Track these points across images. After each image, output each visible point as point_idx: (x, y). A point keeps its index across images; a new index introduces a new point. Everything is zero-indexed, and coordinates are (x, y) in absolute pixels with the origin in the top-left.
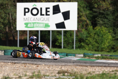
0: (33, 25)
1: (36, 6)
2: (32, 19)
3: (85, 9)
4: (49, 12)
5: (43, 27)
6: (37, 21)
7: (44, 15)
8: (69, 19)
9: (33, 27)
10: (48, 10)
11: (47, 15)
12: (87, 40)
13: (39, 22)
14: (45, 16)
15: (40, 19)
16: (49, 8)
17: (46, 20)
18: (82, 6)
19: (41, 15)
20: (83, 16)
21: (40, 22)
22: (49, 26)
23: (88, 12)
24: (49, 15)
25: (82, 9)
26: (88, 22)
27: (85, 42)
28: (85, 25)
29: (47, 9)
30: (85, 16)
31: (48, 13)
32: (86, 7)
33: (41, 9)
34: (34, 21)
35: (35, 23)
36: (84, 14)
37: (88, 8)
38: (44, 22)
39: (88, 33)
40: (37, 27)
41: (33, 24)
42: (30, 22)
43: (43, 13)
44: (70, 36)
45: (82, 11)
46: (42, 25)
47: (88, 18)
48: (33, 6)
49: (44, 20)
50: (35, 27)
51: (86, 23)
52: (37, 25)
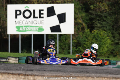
0: (26, 29)
1: (28, 8)
2: (24, 22)
3: (81, 11)
4: (43, 14)
5: (37, 31)
6: (30, 25)
7: (37, 18)
8: (65, 21)
9: (26, 31)
10: (42, 12)
11: (40, 17)
12: (85, 44)
13: (32, 25)
14: (39, 19)
15: (33, 22)
16: (43, 10)
17: (39, 23)
18: (77, 7)
19: (34, 17)
20: (79, 18)
21: (34, 25)
22: (43, 30)
23: (84, 14)
24: (43, 17)
25: (77, 11)
26: (84, 24)
27: (83, 46)
28: (80, 28)
29: (40, 11)
30: (81, 18)
31: (42, 16)
32: (82, 9)
33: (34, 11)
34: (27, 25)
35: (28, 26)
36: (80, 16)
37: (84, 10)
38: (38, 25)
39: (85, 37)
40: (30, 31)
41: (25, 27)
42: (22, 25)
43: (36, 16)
44: (64, 41)
45: (77, 13)
46: (35, 29)
47: (83, 21)
48: (25, 8)
49: (37, 23)
50: (28, 31)
51: (82, 26)
52: (30, 28)
